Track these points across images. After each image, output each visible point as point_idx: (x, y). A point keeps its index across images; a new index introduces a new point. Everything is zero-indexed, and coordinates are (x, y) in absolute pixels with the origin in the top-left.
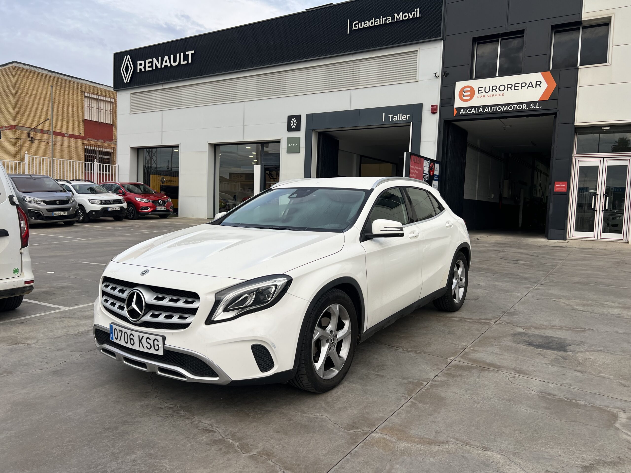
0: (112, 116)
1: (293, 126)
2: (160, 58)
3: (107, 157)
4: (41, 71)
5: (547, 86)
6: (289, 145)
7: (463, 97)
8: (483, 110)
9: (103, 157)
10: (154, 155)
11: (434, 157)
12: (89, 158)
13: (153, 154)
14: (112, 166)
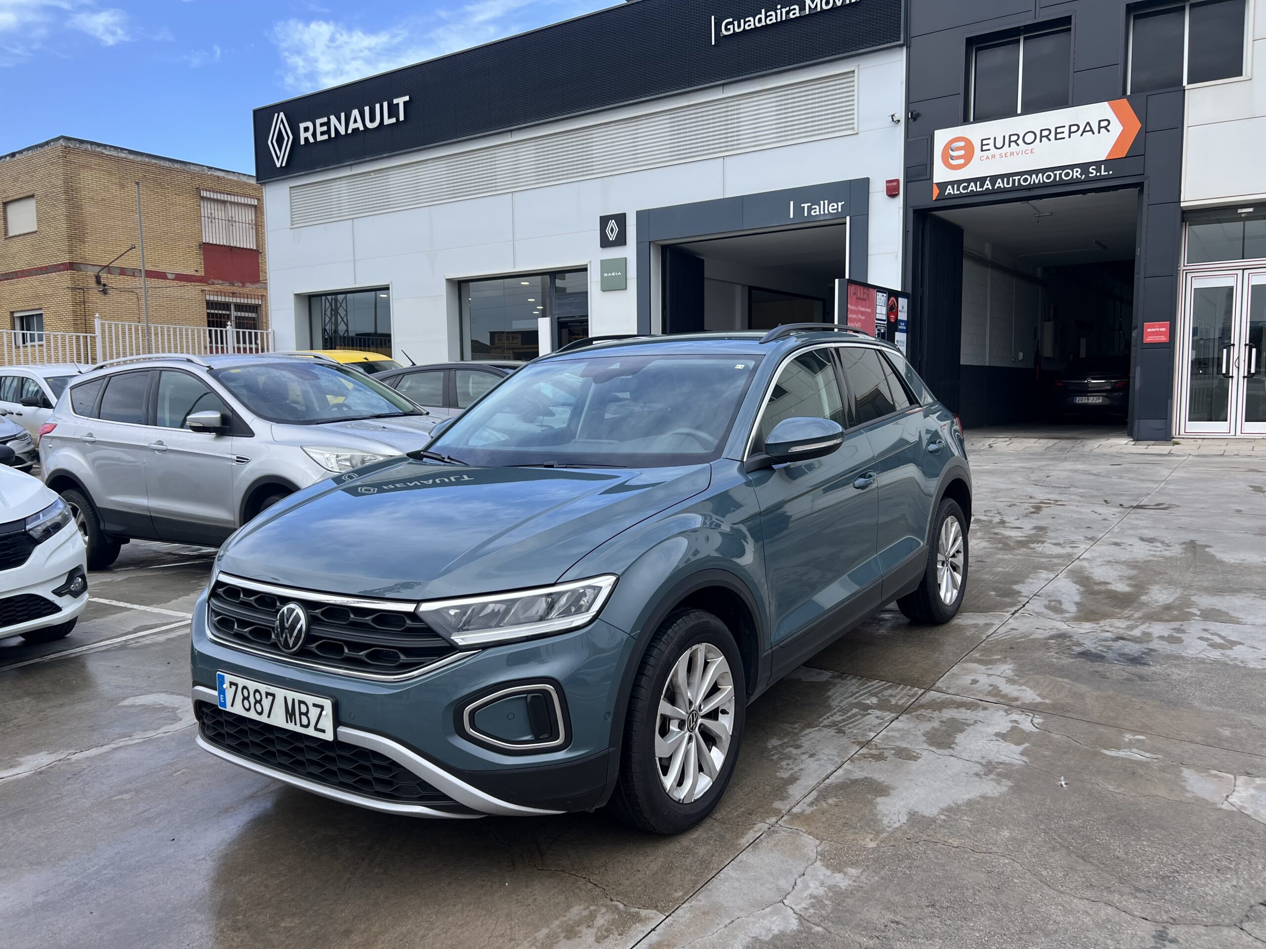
0: (256, 235)
1: (612, 237)
2: (343, 115)
3: (250, 315)
4: (114, 153)
5: (1122, 128)
6: (606, 275)
7: (950, 161)
8: (993, 185)
9: (243, 314)
10: (341, 304)
11: (896, 285)
12: (215, 319)
13: (339, 305)
14: (262, 334)
